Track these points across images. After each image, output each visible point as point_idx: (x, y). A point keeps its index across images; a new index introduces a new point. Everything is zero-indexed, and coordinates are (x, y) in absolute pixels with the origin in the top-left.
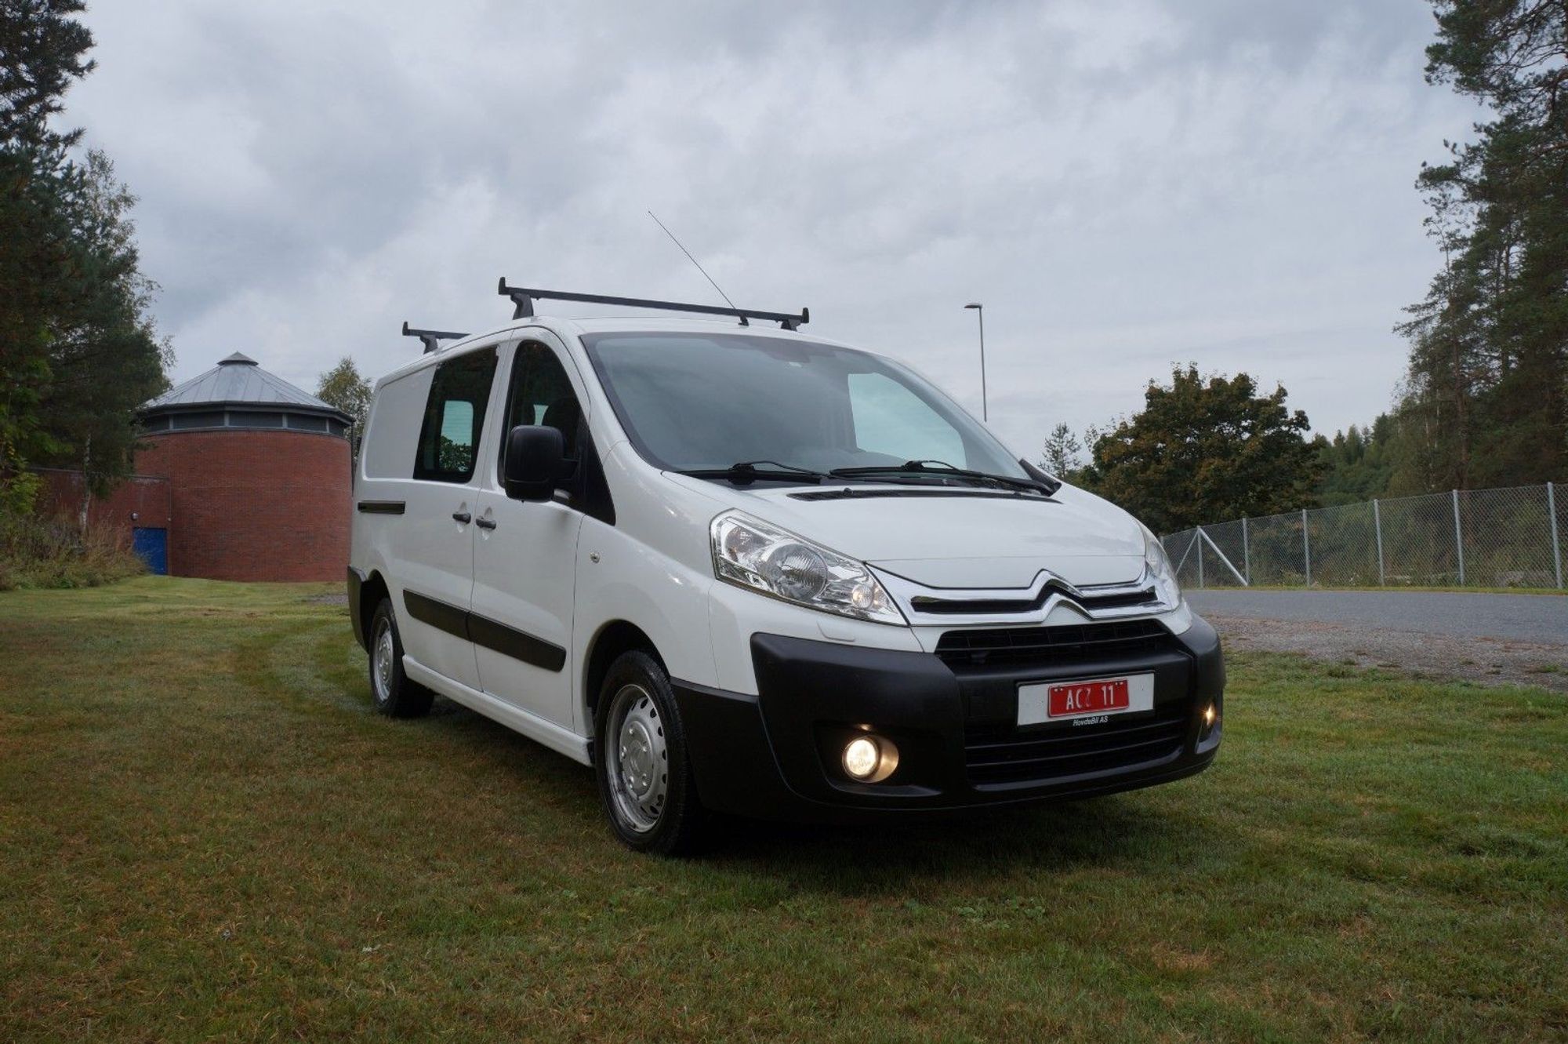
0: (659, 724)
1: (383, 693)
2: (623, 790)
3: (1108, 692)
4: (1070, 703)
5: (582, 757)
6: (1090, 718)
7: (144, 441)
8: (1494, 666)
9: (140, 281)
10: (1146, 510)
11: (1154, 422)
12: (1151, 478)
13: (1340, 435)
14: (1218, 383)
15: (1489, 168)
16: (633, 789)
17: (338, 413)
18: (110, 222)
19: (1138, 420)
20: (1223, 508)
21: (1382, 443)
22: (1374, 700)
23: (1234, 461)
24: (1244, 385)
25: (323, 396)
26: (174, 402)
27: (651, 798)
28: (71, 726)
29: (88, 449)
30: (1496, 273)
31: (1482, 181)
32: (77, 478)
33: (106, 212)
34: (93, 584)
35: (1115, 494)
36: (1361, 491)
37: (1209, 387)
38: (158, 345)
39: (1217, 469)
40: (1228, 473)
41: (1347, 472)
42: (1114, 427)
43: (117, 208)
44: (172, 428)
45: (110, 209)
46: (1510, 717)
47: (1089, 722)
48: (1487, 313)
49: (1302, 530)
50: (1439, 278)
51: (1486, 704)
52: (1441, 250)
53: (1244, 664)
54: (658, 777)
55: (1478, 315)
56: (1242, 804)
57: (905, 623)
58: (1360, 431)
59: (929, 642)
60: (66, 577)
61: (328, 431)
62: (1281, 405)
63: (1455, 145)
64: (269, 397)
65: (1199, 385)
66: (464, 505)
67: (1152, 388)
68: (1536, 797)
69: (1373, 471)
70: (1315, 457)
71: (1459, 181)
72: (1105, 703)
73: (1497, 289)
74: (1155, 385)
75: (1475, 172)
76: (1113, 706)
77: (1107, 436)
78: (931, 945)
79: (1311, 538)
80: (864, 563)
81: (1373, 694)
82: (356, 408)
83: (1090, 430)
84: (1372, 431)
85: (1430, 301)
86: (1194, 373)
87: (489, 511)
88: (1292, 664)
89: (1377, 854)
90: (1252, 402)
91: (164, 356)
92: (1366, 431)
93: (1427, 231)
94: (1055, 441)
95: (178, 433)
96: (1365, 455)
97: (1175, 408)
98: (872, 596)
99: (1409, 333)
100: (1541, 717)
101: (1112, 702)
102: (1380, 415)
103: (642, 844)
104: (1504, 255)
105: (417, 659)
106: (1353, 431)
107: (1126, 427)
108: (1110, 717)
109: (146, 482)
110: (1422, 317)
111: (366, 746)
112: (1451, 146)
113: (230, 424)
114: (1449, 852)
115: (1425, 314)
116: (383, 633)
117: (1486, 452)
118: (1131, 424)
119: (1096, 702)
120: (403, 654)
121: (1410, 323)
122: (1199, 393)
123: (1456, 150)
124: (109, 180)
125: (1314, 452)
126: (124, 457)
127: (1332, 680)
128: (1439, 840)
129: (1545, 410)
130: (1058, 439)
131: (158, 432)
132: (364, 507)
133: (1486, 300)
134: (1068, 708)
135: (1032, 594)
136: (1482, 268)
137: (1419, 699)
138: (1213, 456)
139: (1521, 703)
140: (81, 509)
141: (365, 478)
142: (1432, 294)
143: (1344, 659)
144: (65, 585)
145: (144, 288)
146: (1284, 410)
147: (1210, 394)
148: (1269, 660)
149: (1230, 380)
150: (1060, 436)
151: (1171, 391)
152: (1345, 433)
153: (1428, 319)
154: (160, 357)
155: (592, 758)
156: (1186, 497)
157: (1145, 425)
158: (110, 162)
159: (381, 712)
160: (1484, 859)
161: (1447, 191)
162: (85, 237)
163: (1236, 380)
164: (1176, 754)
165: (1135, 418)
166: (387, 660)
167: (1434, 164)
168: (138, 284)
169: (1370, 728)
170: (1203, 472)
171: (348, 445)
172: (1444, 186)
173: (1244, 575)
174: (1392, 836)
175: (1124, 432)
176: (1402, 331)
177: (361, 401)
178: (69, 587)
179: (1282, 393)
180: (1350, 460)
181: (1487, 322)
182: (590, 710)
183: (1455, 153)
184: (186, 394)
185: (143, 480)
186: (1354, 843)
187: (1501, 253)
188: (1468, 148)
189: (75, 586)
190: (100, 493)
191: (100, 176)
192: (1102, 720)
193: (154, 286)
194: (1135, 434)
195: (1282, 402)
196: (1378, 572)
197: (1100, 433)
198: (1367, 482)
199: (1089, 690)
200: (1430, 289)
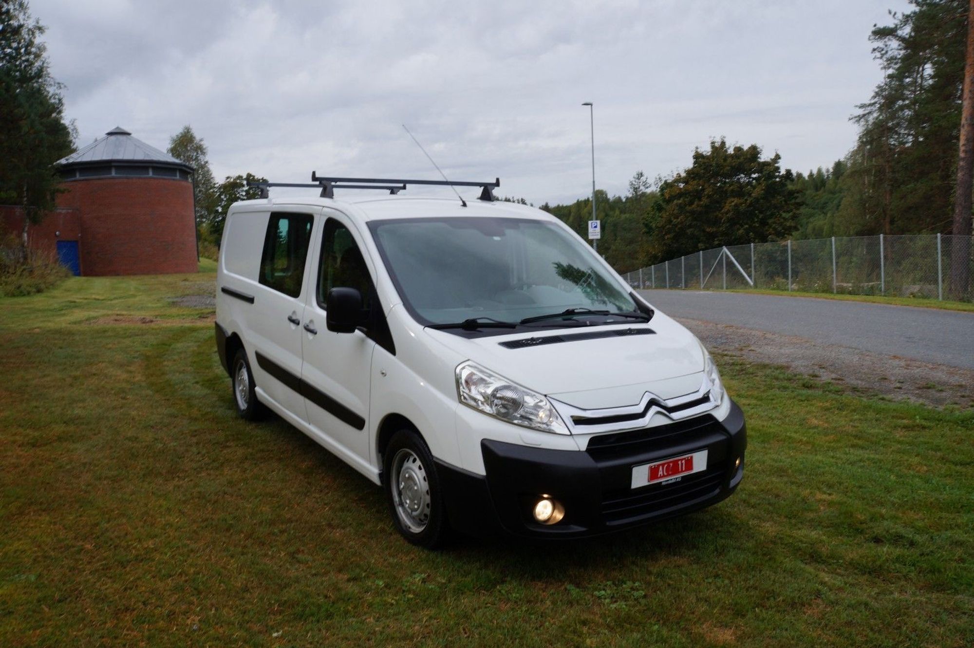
0: (424, 474)
1: (243, 405)
2: (402, 504)
3: (682, 464)
4: (660, 473)
5: (376, 480)
6: (671, 480)
7: (62, 187)
8: (899, 382)
9: (53, 83)
10: (691, 230)
11: (697, 174)
12: (695, 209)
13: (811, 173)
14: (738, 149)
15: (915, 29)
16: (409, 507)
17: (185, 166)
18: (30, 44)
19: (689, 172)
20: (739, 229)
21: (838, 178)
22: (827, 409)
23: (746, 200)
24: (754, 151)
25: (174, 151)
26: (79, 160)
27: (420, 514)
28: (60, 439)
29: (25, 193)
30: (915, 82)
31: (911, 37)
32: (18, 211)
33: (26, 36)
34: (39, 291)
35: (672, 219)
36: (823, 208)
37: (732, 152)
38: (67, 125)
39: (736, 205)
40: (743, 208)
41: (815, 196)
42: (673, 176)
43: (33, 33)
44: (78, 176)
45: (29, 35)
46: (906, 427)
47: (670, 482)
48: (908, 107)
49: (787, 246)
50: (879, 87)
51: (893, 417)
52: (882, 68)
53: (752, 374)
54: (424, 505)
55: (902, 108)
56: (753, 501)
57: (569, 434)
58: (824, 171)
59: (582, 444)
60: (22, 288)
61: (178, 177)
62: (776, 165)
63: (895, 14)
64: (139, 156)
65: (726, 151)
66: (294, 312)
67: (696, 152)
68: (917, 497)
69: (831, 196)
70: (796, 198)
71: (896, 36)
72: (680, 470)
73: (915, 92)
74: (699, 150)
75: (906, 31)
76: (684, 471)
77: (668, 181)
78: (584, 623)
79: (792, 250)
80: (546, 396)
81: (828, 404)
82: (194, 158)
83: (658, 177)
84: (831, 170)
85: (873, 101)
86: (723, 143)
87: (311, 321)
88: (781, 376)
89: (828, 542)
90: (759, 163)
91: (71, 133)
92: (828, 171)
93: (874, 57)
94: (635, 181)
95: (83, 180)
96: (827, 185)
97: (711, 166)
98: (550, 415)
99: (858, 121)
100: (924, 428)
101: (684, 469)
102: (837, 161)
103: (413, 539)
104: (921, 69)
105: (265, 391)
106: (819, 170)
107: (680, 176)
108: (682, 477)
109: (64, 211)
110: (867, 112)
111: (240, 452)
112: (893, 13)
113: (116, 174)
114: (867, 540)
115: (869, 109)
116: (240, 369)
117: (902, 198)
118: (683, 175)
119: (674, 470)
120: (255, 386)
121: (859, 116)
122: (726, 157)
123: (896, 16)
124: (27, 15)
125: (796, 195)
126: (48, 197)
127: (805, 392)
128: (862, 532)
129: (939, 173)
130: (637, 180)
131: (69, 180)
132: (225, 291)
133: (907, 99)
134: (659, 476)
135: (640, 409)
136: (907, 77)
137: (854, 411)
138: (734, 197)
139: (913, 417)
140: (23, 230)
141: (225, 272)
142: (874, 97)
143: (811, 372)
144: (22, 294)
145: (55, 88)
146: (778, 168)
147: (733, 157)
148: (768, 371)
149: (745, 148)
150: (639, 179)
151: (709, 154)
152: (815, 172)
153: (870, 113)
154: (68, 133)
155: (382, 481)
156: (716, 222)
157: (692, 176)
158: (26, 3)
159: (242, 417)
160: (885, 549)
161: (888, 43)
162: (14, 55)
163: (750, 148)
164: (717, 491)
165: (685, 171)
166: (244, 387)
167: (881, 25)
168: (51, 85)
169: (826, 435)
170: (727, 207)
171: (191, 186)
172: (886, 40)
173: (750, 276)
174: (834, 527)
175: (679, 179)
176: (854, 120)
177: (197, 154)
178: (24, 295)
179: (778, 157)
180: (817, 189)
181: (907, 113)
182: (380, 455)
183: (895, 18)
184: (86, 155)
185: (62, 210)
186: (814, 534)
187: (919, 68)
188: (904, 15)
189: (29, 293)
190: (35, 220)
191: (20, 12)
192: (678, 480)
193: (62, 86)
194: (686, 181)
195: (777, 163)
196: (832, 280)
197: (664, 180)
198: (827, 203)
199: (671, 464)
200: (873, 94)
